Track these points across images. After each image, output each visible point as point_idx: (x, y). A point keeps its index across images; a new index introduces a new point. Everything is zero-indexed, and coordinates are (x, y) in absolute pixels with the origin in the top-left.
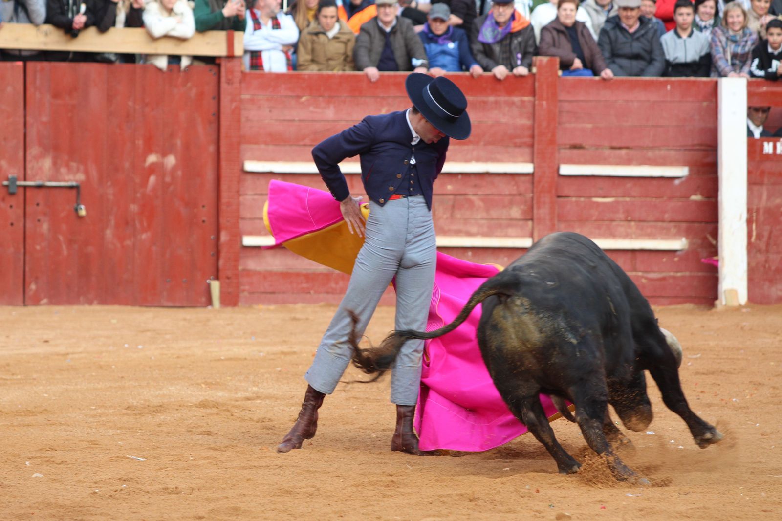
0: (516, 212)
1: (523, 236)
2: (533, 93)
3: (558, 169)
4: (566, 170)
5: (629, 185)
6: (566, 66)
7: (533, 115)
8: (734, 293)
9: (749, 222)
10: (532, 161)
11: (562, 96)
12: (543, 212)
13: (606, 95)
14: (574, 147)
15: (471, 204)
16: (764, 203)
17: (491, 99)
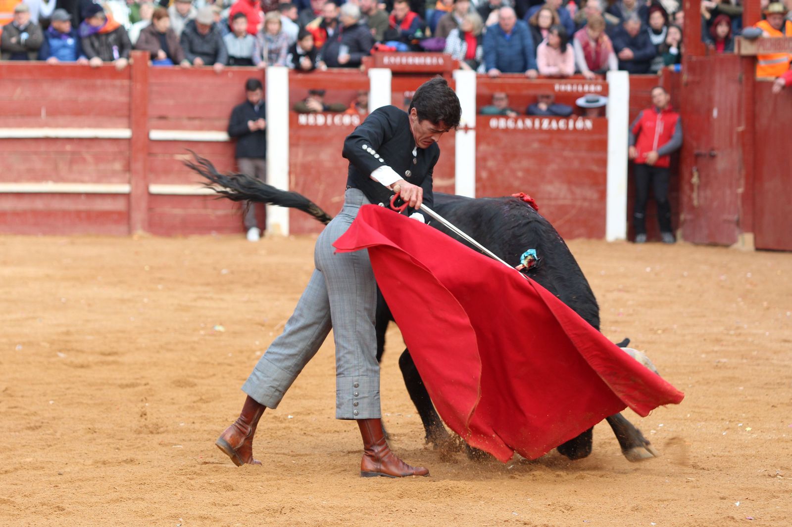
0: (118, 166)
1: (123, 182)
2: (130, 77)
3: (148, 134)
4: (155, 135)
5: (201, 146)
6: (154, 57)
7: (130, 94)
8: (278, 226)
9: (290, 173)
10: (129, 127)
11: (152, 80)
12: (138, 166)
13: (184, 80)
14: (162, 117)
15: (84, 160)
16: (300, 159)
17: (99, 82)
